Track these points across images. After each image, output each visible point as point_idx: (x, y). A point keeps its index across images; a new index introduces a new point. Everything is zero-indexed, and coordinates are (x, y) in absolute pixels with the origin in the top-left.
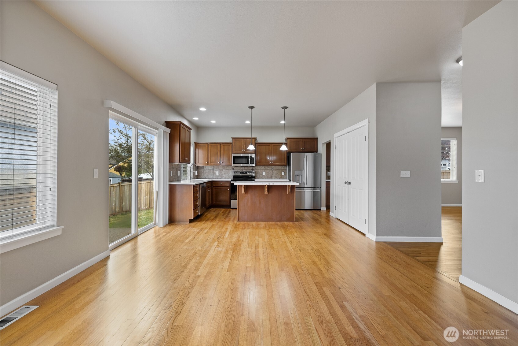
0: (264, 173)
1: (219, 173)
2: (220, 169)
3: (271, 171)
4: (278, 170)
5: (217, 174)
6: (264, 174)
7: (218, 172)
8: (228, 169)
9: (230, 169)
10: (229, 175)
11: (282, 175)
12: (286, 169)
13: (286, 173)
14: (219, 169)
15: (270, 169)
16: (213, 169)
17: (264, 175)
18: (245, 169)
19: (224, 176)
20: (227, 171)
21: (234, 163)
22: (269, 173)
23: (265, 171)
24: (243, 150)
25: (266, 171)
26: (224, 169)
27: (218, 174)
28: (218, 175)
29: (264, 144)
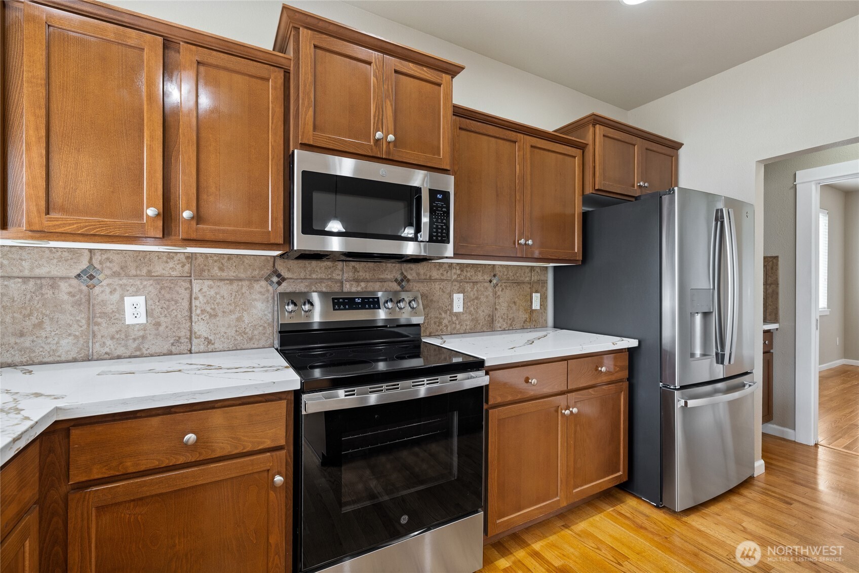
0: (458, 303)
1: (148, 313)
2: (159, 279)
3: (490, 292)
4: (518, 283)
5: (129, 320)
6: (461, 310)
7: (141, 300)
8: (231, 281)
9: (254, 279)
10: (239, 319)
11: (532, 311)
12: (545, 282)
13: (546, 298)
14: (149, 274)
15: (487, 278)
16: (88, 275)
17: (457, 315)
18: (357, 281)
19: (201, 328)
20: (225, 290)
21: (307, 229)
22: (483, 299)
23: (463, 291)
24: (379, 135)
25: (468, 287)
26: (200, 277)
27: (142, 319)
28: (144, 327)
29: (491, 130)
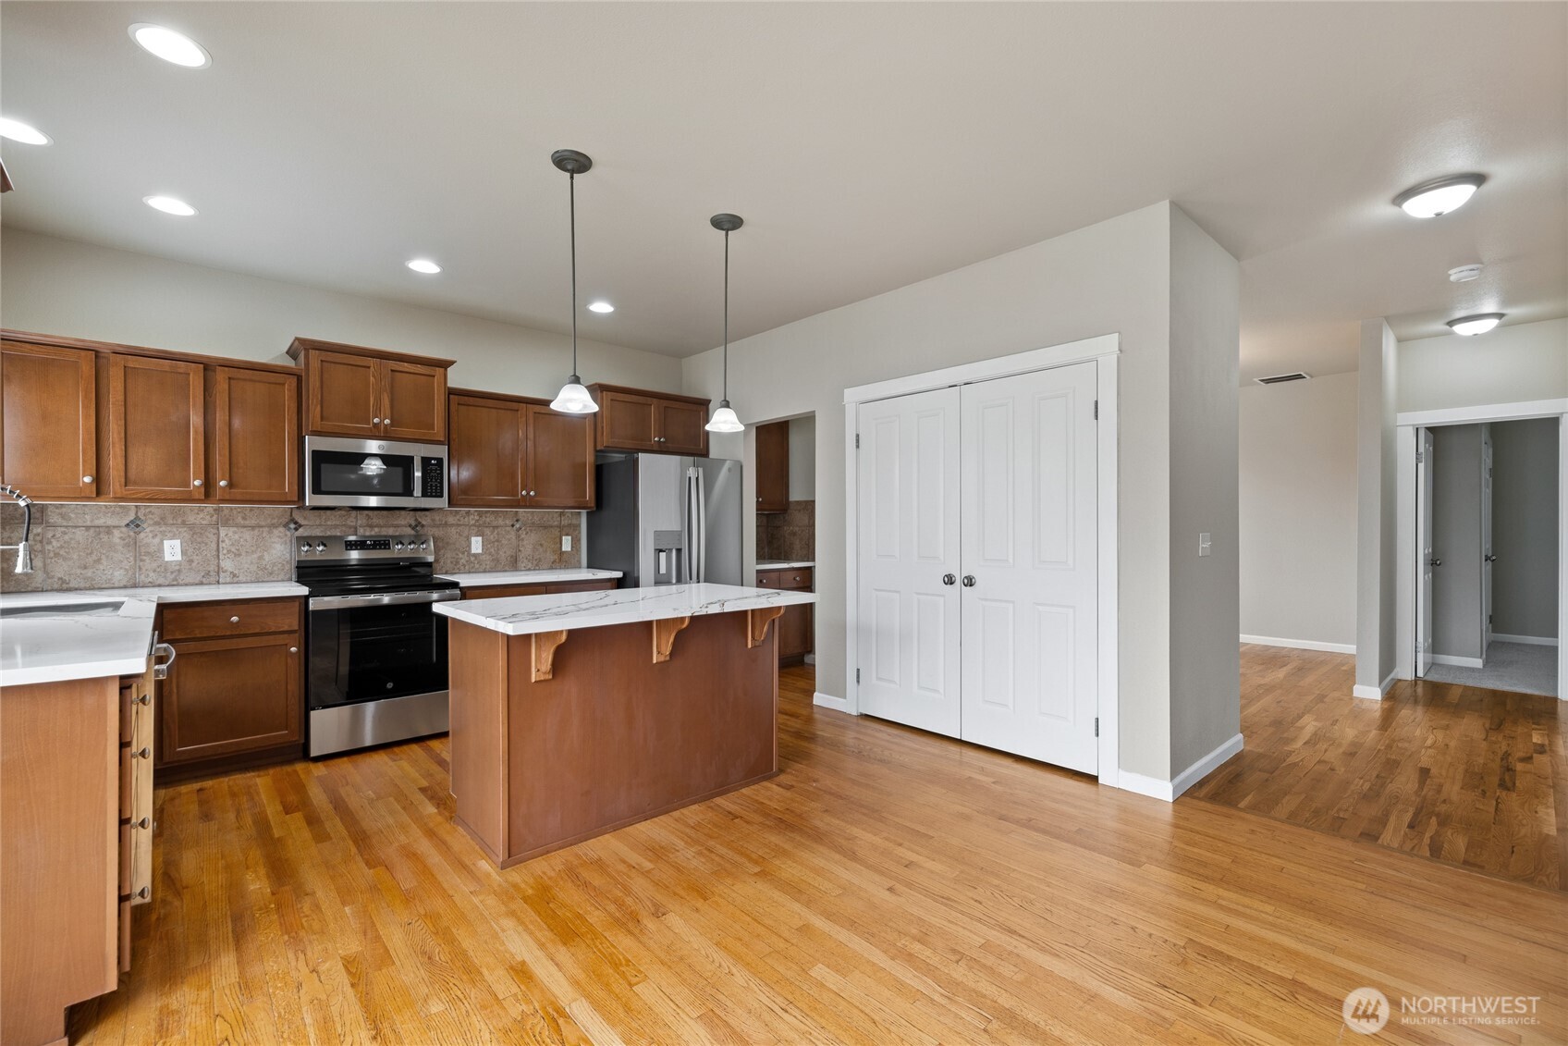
0: (476, 545)
1: (184, 553)
2: (191, 527)
3: (512, 535)
4: (545, 527)
5: (168, 557)
6: (480, 551)
7: (177, 543)
8: (253, 528)
9: (274, 526)
10: (260, 558)
11: (562, 553)
12: (579, 525)
13: (579, 540)
14: (184, 523)
15: (509, 522)
16: (135, 524)
17: (475, 555)
18: (371, 527)
19: (227, 564)
20: (247, 535)
21: (317, 490)
22: (504, 542)
23: (482, 535)
24: (376, 420)
25: (487, 531)
26: (226, 523)
27: (178, 557)
28: (179, 563)
29: (491, 402)
